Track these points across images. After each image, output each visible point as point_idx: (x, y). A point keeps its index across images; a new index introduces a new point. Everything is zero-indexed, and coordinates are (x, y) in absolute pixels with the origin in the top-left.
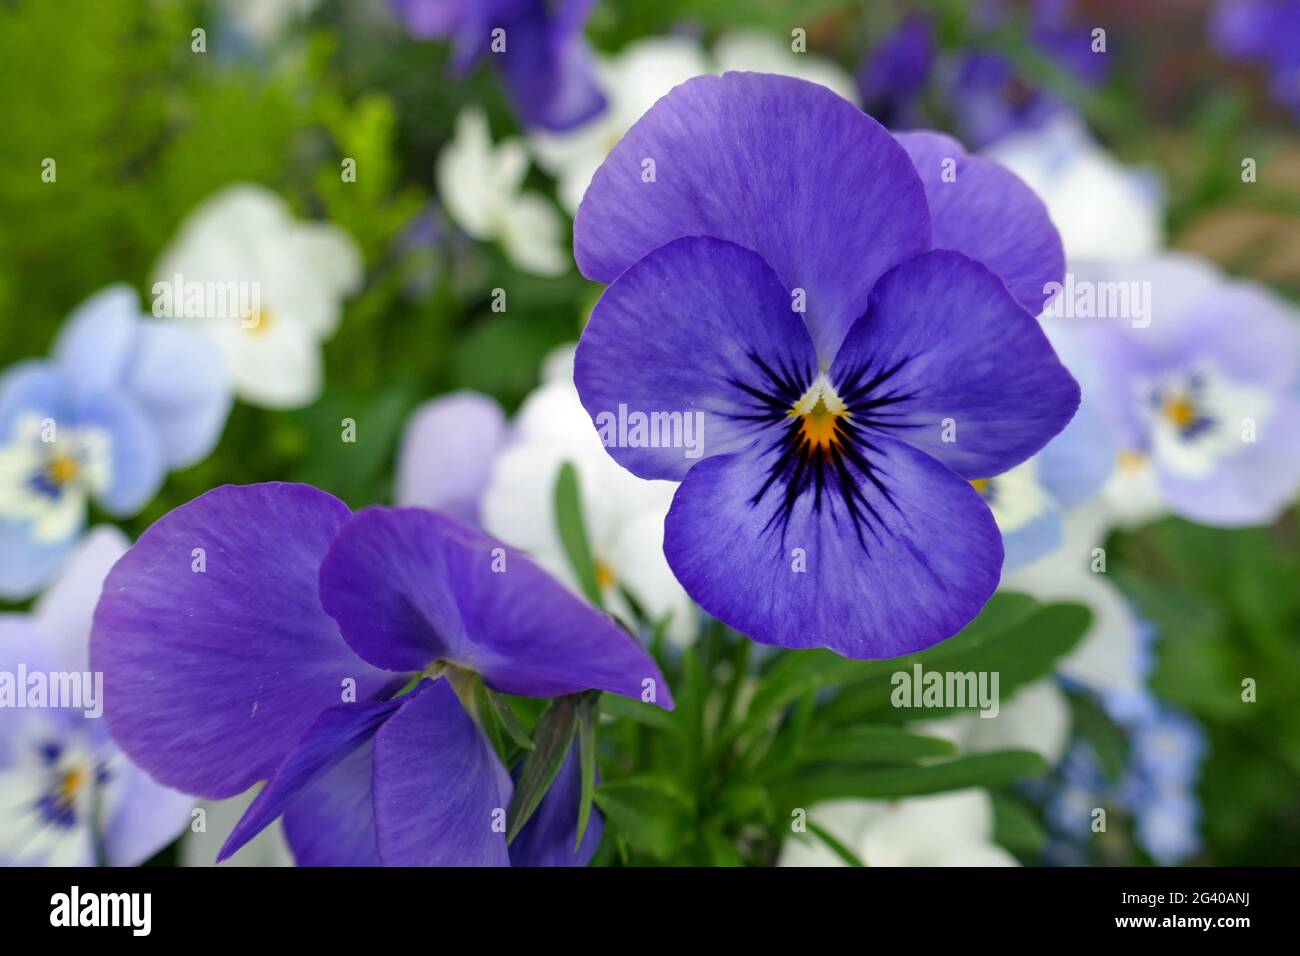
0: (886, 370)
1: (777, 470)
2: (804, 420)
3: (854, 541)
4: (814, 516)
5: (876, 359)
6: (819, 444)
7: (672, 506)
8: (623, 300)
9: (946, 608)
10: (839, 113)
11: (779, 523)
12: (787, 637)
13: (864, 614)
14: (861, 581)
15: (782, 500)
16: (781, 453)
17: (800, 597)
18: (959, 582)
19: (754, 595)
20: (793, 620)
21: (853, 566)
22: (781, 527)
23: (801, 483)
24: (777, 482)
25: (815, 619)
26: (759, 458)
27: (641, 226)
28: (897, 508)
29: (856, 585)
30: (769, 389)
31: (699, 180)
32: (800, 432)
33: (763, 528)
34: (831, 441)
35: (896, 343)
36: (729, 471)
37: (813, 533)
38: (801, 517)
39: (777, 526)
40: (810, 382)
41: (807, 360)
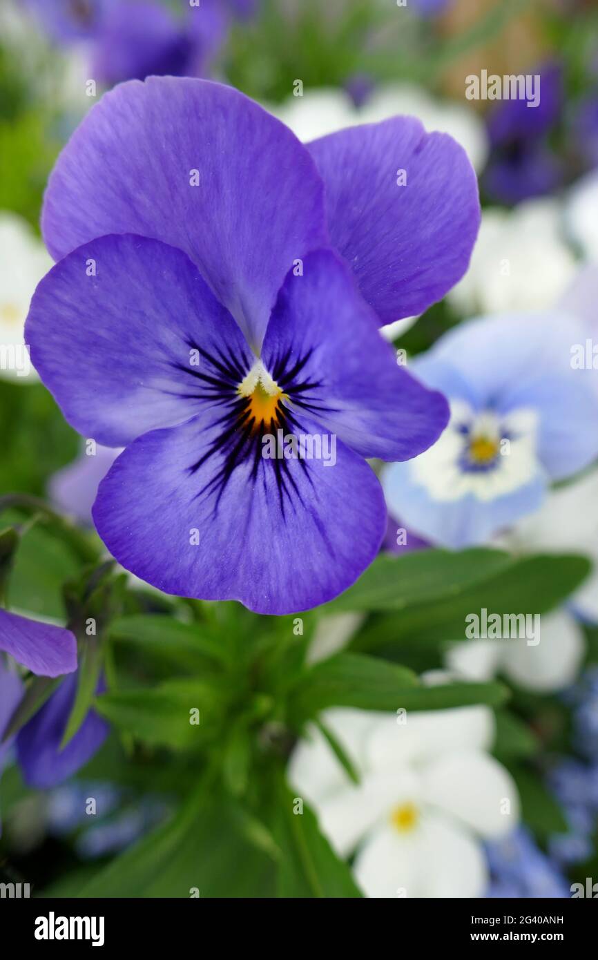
0: (302, 358)
1: (219, 443)
2: (251, 400)
3: (277, 508)
4: (249, 485)
5: (294, 348)
6: (263, 421)
7: (110, 471)
8: (58, 293)
9: (333, 574)
10: (250, 115)
11: (214, 489)
12: (203, 590)
13: (273, 574)
14: (277, 544)
15: (220, 469)
16: (224, 429)
17: (226, 553)
18: (346, 553)
19: (177, 551)
20: (214, 573)
21: (273, 529)
22: (217, 492)
23: (242, 454)
24: (217, 453)
25: (235, 575)
26: (200, 432)
27: (91, 225)
28: (311, 481)
29: (273, 547)
30: (212, 372)
31: (129, 182)
32: (246, 410)
33: (197, 493)
34: (272, 419)
35: (304, 334)
36: (171, 443)
37: (247, 499)
38: (237, 485)
39: (212, 492)
40: (248, 367)
41: (240, 347)
